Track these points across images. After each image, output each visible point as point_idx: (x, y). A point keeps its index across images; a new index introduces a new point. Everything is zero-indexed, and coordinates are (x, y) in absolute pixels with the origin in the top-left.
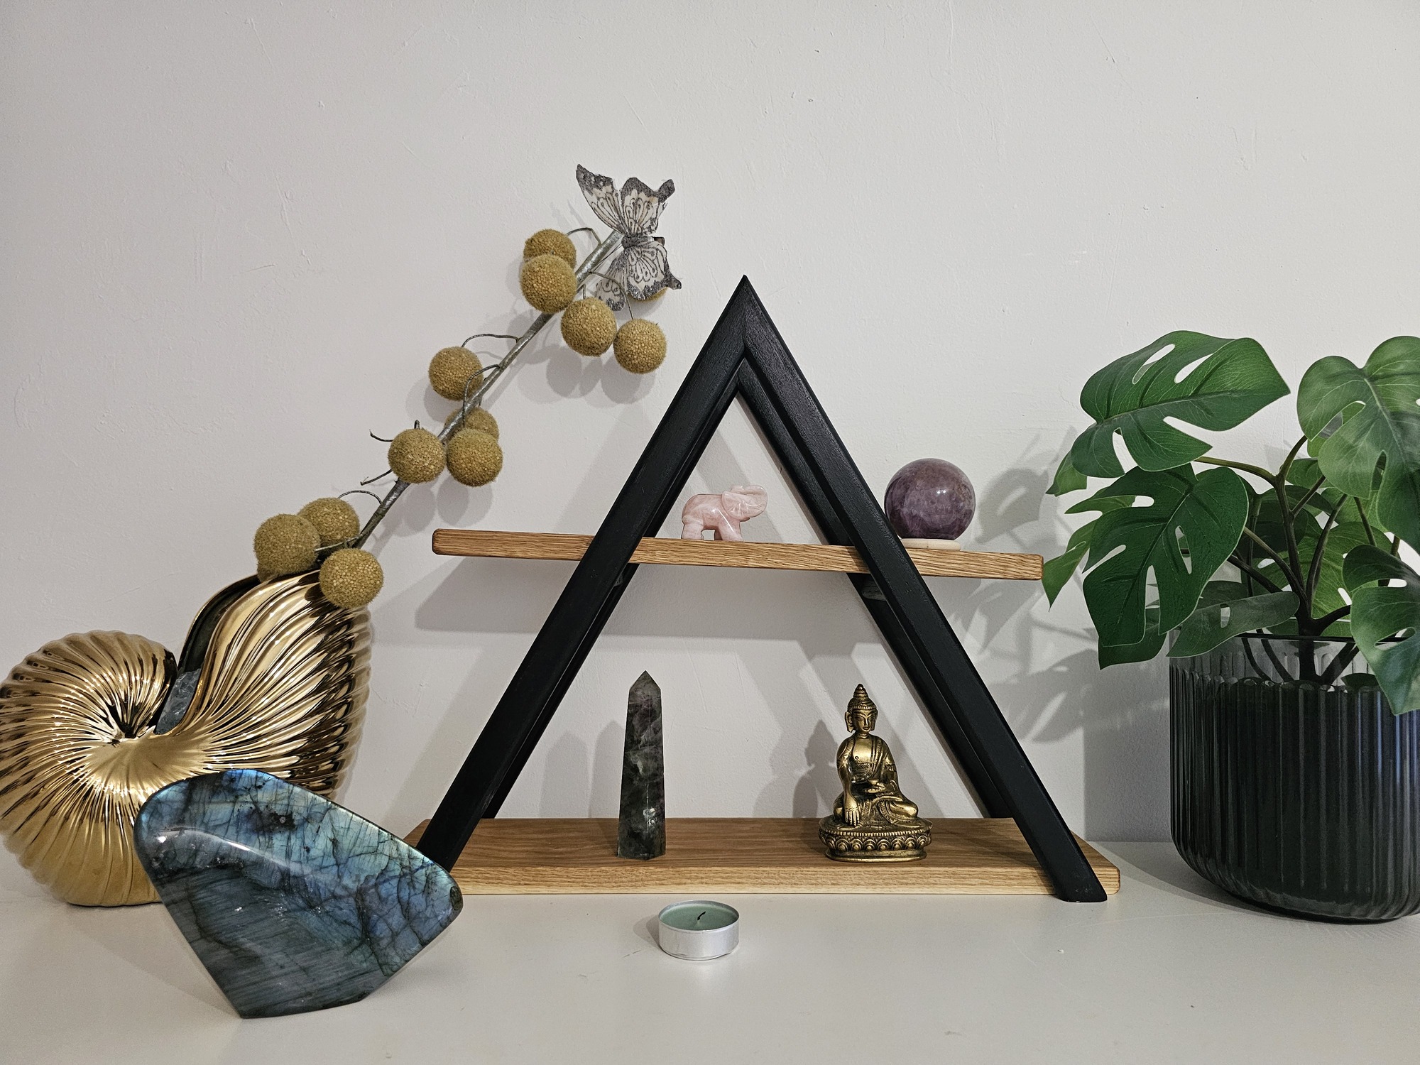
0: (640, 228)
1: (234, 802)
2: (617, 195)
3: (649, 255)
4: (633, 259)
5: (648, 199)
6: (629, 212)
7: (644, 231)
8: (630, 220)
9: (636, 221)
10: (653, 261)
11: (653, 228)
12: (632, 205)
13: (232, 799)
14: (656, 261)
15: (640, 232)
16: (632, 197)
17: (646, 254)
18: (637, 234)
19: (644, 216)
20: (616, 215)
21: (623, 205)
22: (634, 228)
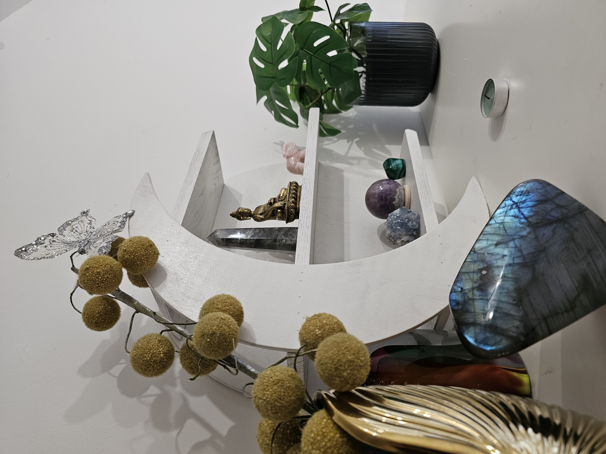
1: (474, 300)
13: (471, 302)
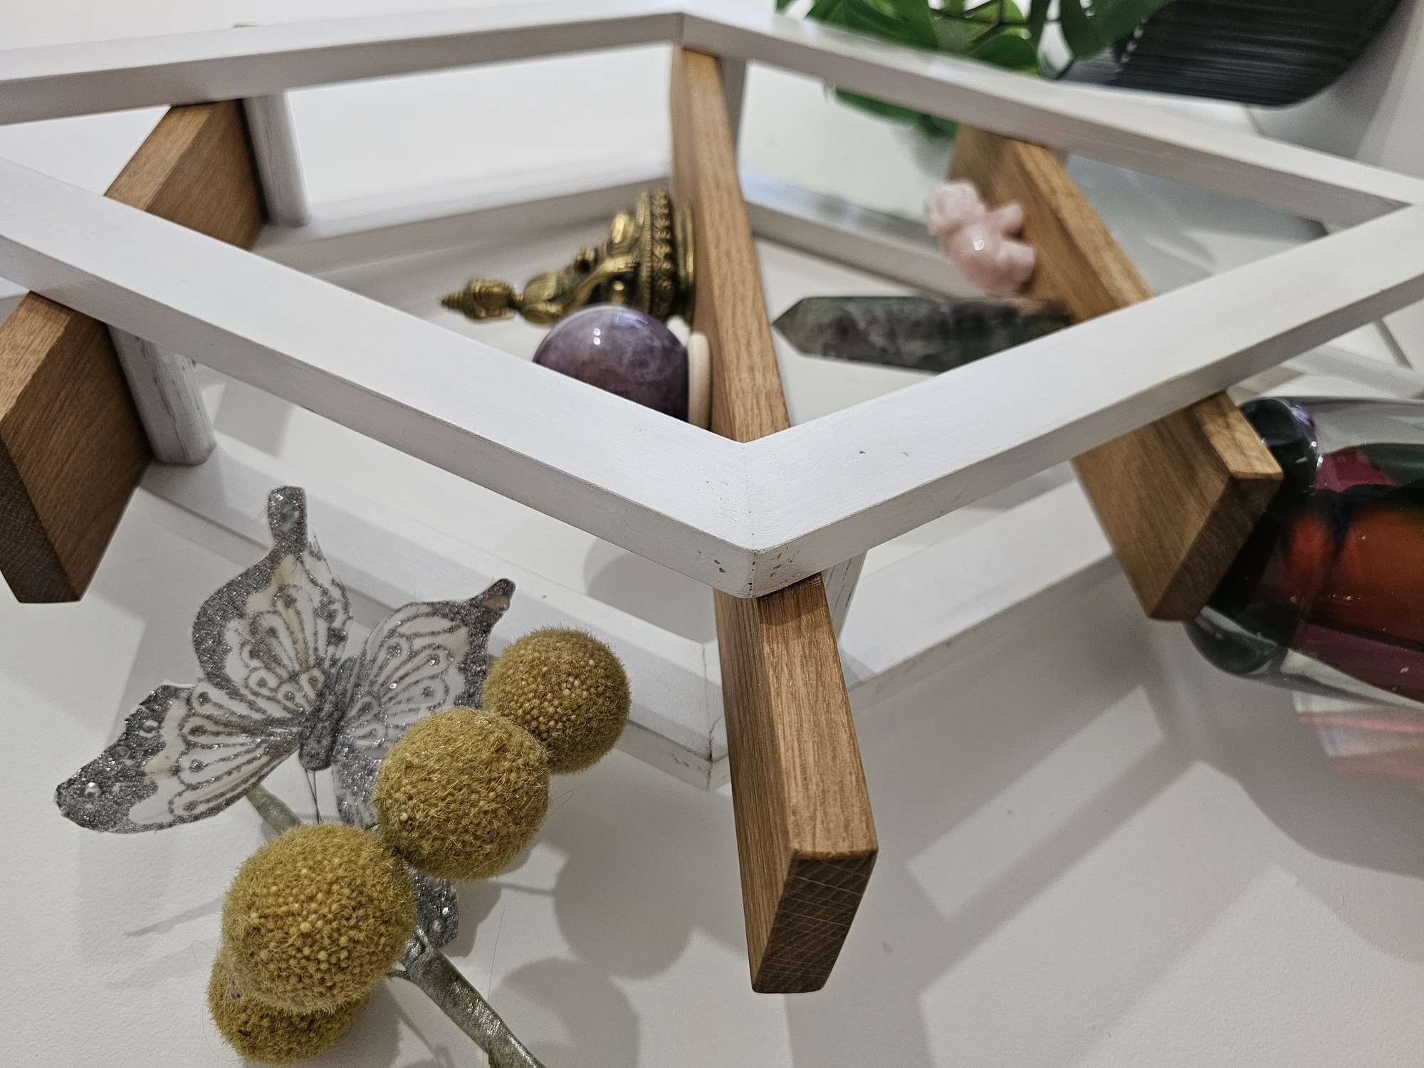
0: (316, 673)
2: (204, 697)
3: (394, 663)
4: (371, 735)
5: (272, 589)
6: (262, 683)
7: (327, 664)
8: (280, 696)
9: (293, 677)
10: (413, 655)
11: (337, 624)
12: (255, 663)
14: (418, 644)
15: (321, 678)
16: (236, 648)
17: (381, 680)
18: (321, 695)
19: (299, 636)
20: (243, 738)
21: (234, 694)
22: (305, 694)
